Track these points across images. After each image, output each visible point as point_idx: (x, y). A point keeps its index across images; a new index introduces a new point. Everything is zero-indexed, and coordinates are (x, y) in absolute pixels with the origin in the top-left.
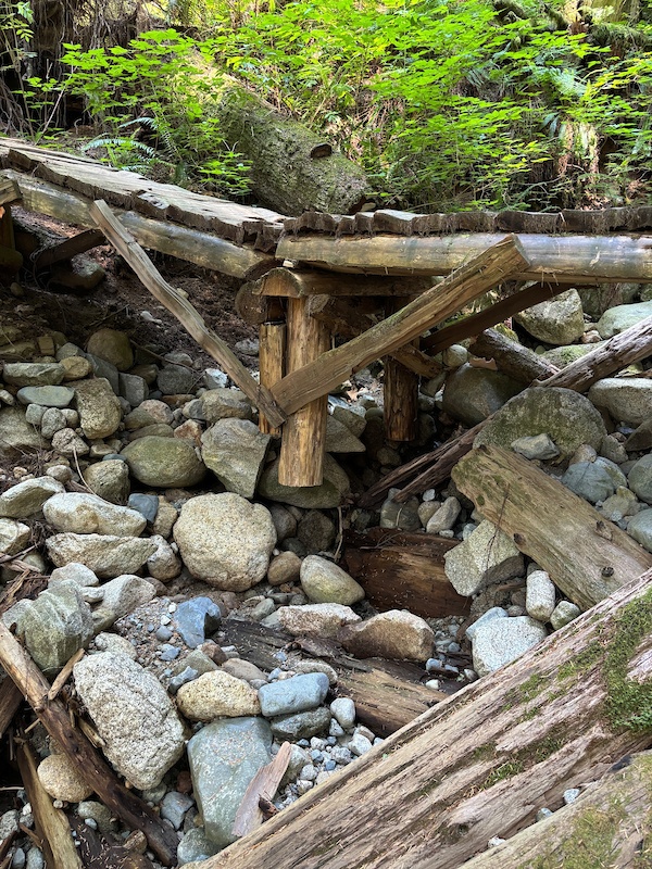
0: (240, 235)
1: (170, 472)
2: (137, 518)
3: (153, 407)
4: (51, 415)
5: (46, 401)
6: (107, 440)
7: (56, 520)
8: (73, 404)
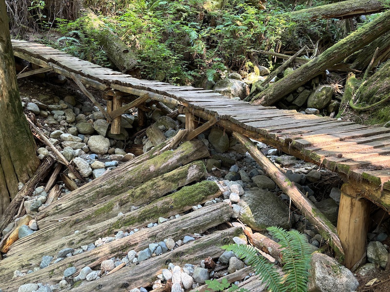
0: (103, 82)
1: (87, 130)
2: (80, 139)
3: (81, 116)
4: (60, 117)
5: (58, 114)
6: (72, 123)
7: (64, 139)
8: (64, 115)
